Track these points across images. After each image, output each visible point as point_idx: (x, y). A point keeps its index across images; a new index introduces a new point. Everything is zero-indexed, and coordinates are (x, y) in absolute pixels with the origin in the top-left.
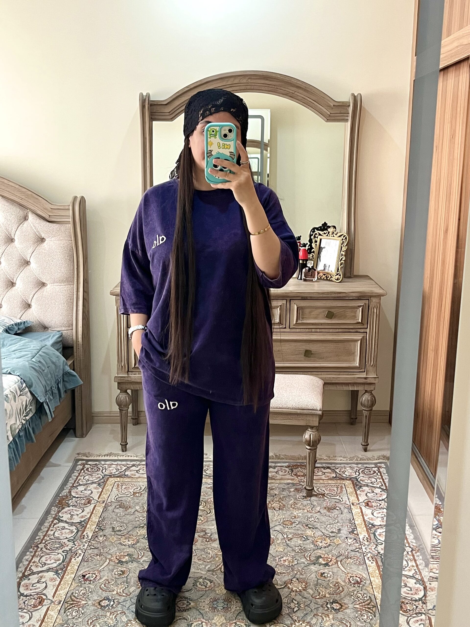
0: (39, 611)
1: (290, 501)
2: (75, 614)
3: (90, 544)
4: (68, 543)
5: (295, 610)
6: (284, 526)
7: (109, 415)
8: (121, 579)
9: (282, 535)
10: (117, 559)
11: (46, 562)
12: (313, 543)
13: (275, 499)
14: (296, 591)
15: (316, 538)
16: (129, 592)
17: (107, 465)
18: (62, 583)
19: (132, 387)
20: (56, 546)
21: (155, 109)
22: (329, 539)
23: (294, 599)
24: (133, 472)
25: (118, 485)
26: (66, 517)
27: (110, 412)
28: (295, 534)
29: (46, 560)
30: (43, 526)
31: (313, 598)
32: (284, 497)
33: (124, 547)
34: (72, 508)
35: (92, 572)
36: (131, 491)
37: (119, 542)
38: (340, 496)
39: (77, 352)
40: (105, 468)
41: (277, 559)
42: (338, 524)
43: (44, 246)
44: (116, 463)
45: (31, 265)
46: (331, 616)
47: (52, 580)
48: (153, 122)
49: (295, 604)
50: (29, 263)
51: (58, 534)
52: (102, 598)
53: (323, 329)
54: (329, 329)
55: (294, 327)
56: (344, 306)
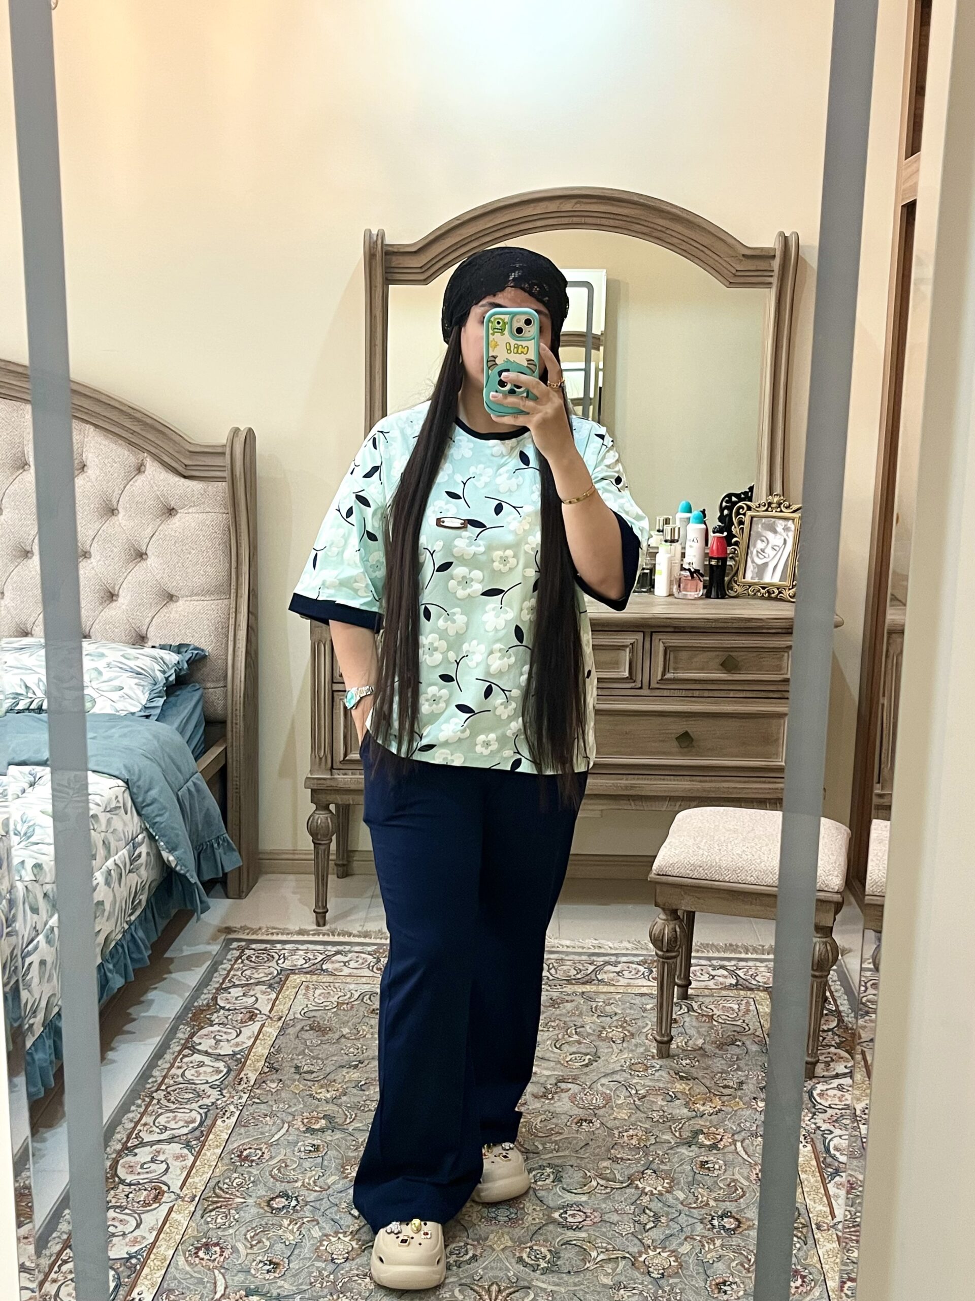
0: (155, 1212)
1: (644, 1027)
2: (221, 1221)
3: (252, 1094)
4: (210, 1091)
5: (648, 1227)
6: (633, 1073)
7: (291, 856)
8: (312, 1160)
9: (627, 1089)
10: (303, 1123)
11: (167, 1125)
12: (686, 1105)
13: (615, 1024)
14: (652, 1194)
15: (693, 1097)
16: (327, 1184)
17: (286, 951)
18: (198, 1163)
19: (340, 799)
20: (187, 1096)
21: (396, 261)
22: (719, 1098)
23: (648, 1209)
24: (337, 965)
25: (308, 987)
26: (206, 1044)
27: (294, 852)
28: (653, 1089)
29: (168, 1122)
30: (161, 1060)
31: (684, 1206)
32: (634, 1020)
33: (317, 1102)
34: (218, 1028)
35: (255, 1146)
36: (333, 1000)
37: (308, 1093)
38: (744, 1021)
39: (232, 731)
40: (284, 957)
41: (616, 1132)
42: (740, 1073)
43: (175, 523)
44: (304, 947)
45: (149, 561)
46: (718, 1242)
47: (177, 1158)
48: (390, 286)
49: (650, 1217)
50: (144, 557)
51: (193, 1075)
52: (276, 1194)
53: (716, 692)
54: (728, 692)
55: (658, 686)
56: (757, 645)
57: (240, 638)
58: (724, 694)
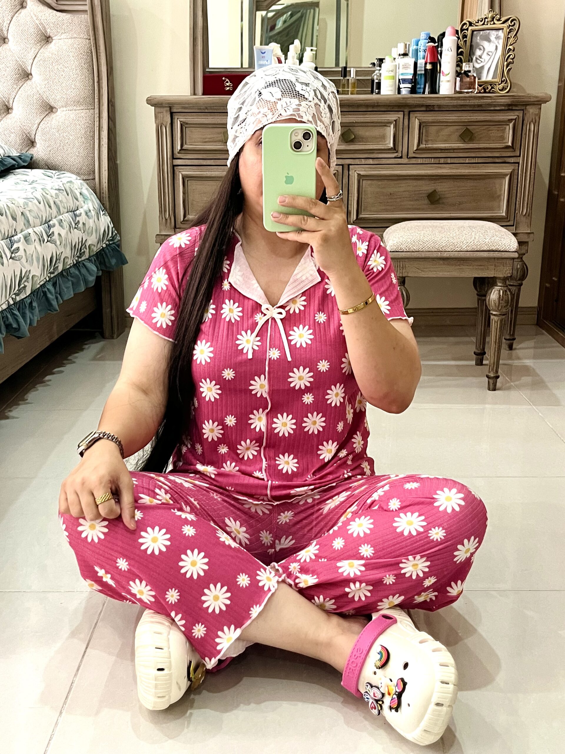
43: (51, 48)
45: (33, 80)
50: (30, 77)
53: (456, 159)
54: (464, 159)
55: (414, 155)
56: (487, 119)
57: (103, 137)
58: (461, 161)
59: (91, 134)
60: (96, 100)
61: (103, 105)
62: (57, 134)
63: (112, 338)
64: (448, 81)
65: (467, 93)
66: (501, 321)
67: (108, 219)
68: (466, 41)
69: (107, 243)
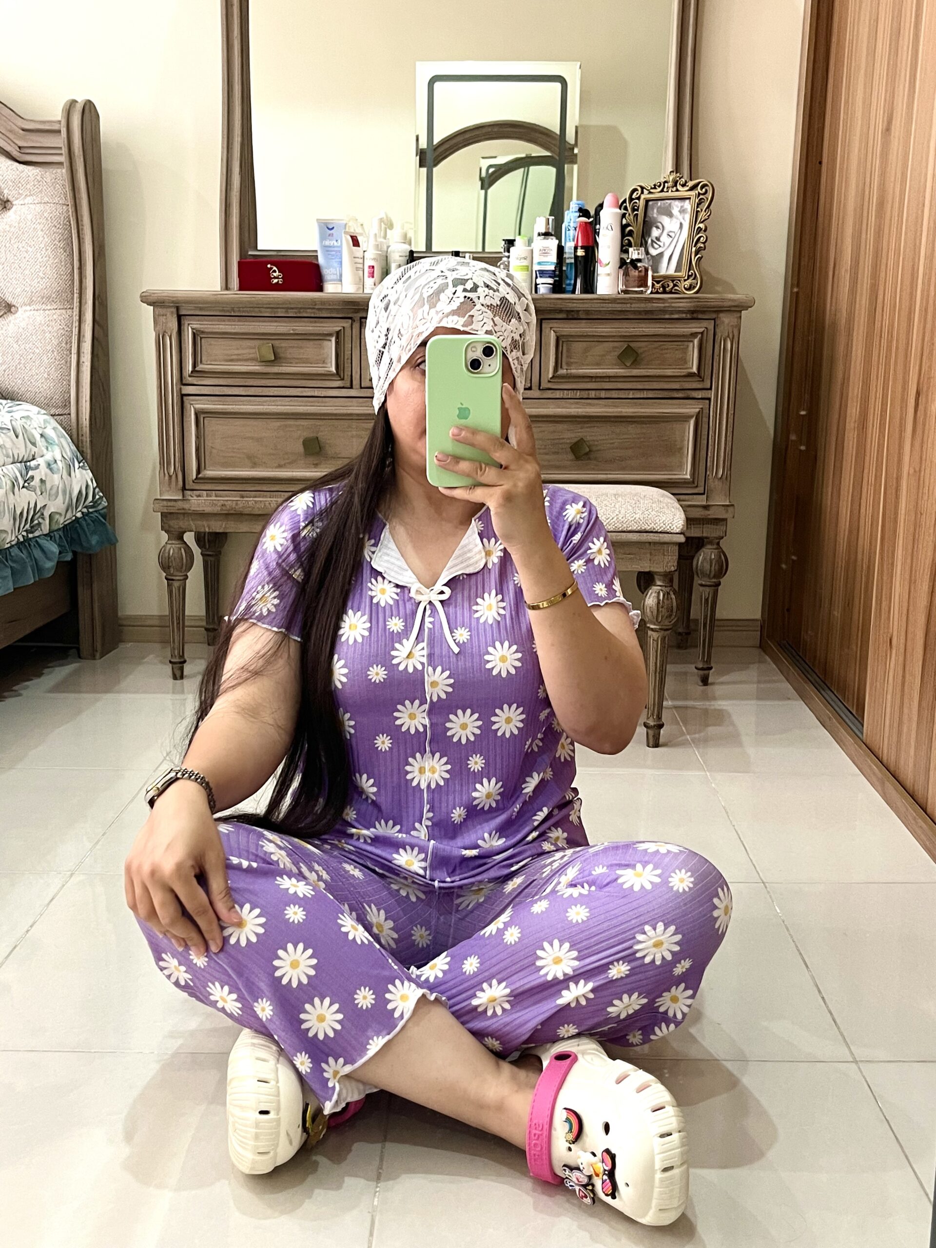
19: (193, 525)
43: (9, 217)
53: (614, 392)
54: (627, 392)
55: (550, 386)
56: (659, 333)
57: (86, 352)
58: (622, 394)
59: (68, 346)
60: (76, 296)
61: (86, 303)
62: (15, 346)
63: (93, 657)
64: (609, 275)
65: (636, 292)
66: (663, 639)
67: (88, 475)
68: (637, 215)
69: (85, 510)
